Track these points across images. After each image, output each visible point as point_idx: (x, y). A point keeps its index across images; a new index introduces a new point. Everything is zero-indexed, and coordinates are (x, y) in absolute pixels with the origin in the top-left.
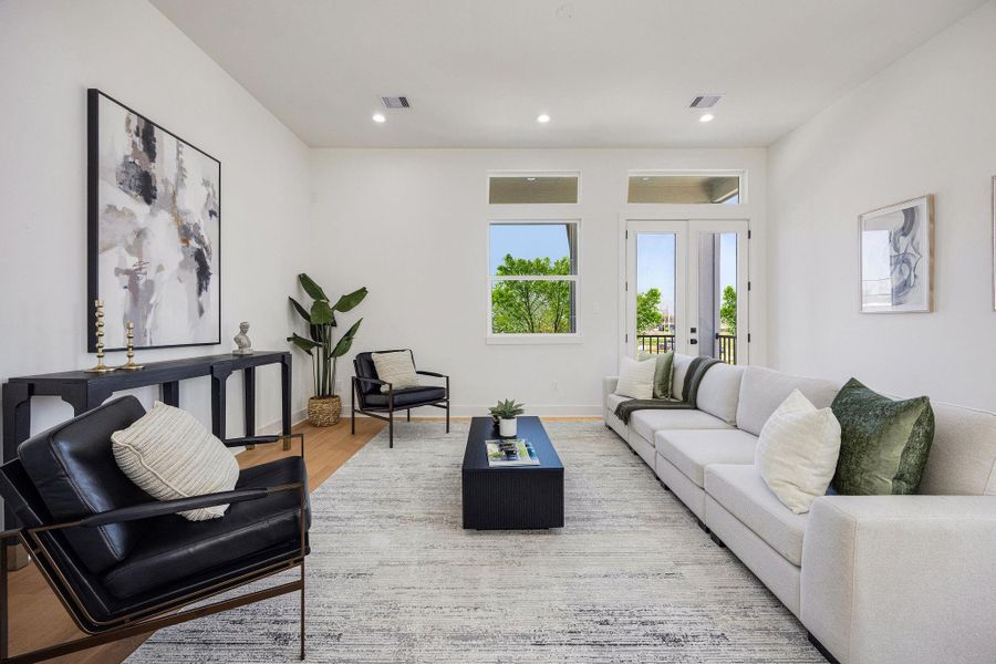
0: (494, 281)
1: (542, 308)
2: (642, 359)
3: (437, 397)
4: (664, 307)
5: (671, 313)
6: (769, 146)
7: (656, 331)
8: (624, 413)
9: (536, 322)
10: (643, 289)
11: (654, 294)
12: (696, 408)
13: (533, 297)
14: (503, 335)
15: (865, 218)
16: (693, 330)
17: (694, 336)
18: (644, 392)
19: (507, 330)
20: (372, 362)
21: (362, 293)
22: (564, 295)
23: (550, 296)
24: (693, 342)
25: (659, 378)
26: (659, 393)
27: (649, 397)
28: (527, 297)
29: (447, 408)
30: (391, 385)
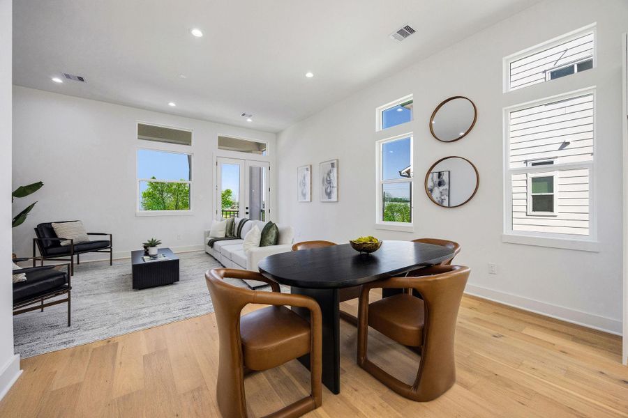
0: (146, 188)
1: (169, 199)
2: (221, 220)
3: (103, 246)
4: (234, 197)
5: (237, 201)
6: (277, 134)
7: (229, 209)
8: (211, 244)
9: (167, 205)
10: (224, 189)
11: (228, 192)
12: (240, 238)
13: (165, 194)
14: (150, 211)
15: (299, 169)
16: (247, 208)
17: (248, 211)
18: (222, 235)
19: (152, 209)
20: (52, 228)
21: (38, 185)
22: (180, 194)
23: (174, 194)
24: (247, 213)
25: (228, 228)
26: (228, 235)
27: (223, 236)
28: (162, 195)
29: (111, 252)
30: (72, 240)
